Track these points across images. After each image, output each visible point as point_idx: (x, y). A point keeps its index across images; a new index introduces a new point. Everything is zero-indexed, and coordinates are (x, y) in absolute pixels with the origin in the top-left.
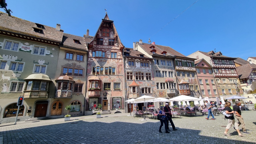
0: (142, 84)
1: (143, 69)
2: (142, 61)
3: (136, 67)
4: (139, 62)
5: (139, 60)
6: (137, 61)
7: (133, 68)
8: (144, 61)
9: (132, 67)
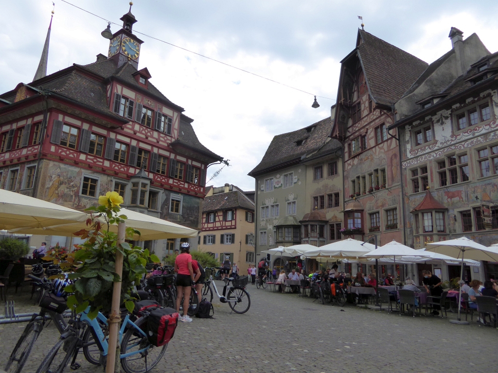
0: (461, 197)
1: (463, 139)
2: (457, 109)
3: (436, 142)
4: (447, 118)
5: (449, 112)
6: (438, 121)
7: (428, 150)
8: (469, 104)
9: (424, 150)
